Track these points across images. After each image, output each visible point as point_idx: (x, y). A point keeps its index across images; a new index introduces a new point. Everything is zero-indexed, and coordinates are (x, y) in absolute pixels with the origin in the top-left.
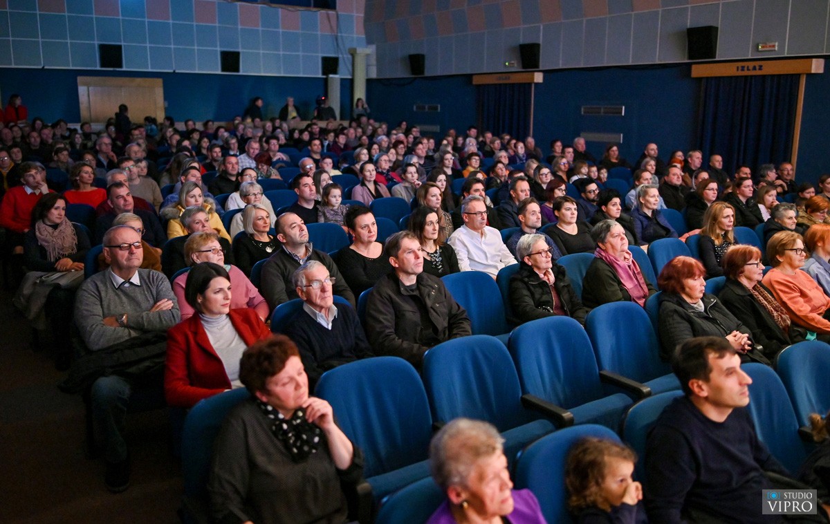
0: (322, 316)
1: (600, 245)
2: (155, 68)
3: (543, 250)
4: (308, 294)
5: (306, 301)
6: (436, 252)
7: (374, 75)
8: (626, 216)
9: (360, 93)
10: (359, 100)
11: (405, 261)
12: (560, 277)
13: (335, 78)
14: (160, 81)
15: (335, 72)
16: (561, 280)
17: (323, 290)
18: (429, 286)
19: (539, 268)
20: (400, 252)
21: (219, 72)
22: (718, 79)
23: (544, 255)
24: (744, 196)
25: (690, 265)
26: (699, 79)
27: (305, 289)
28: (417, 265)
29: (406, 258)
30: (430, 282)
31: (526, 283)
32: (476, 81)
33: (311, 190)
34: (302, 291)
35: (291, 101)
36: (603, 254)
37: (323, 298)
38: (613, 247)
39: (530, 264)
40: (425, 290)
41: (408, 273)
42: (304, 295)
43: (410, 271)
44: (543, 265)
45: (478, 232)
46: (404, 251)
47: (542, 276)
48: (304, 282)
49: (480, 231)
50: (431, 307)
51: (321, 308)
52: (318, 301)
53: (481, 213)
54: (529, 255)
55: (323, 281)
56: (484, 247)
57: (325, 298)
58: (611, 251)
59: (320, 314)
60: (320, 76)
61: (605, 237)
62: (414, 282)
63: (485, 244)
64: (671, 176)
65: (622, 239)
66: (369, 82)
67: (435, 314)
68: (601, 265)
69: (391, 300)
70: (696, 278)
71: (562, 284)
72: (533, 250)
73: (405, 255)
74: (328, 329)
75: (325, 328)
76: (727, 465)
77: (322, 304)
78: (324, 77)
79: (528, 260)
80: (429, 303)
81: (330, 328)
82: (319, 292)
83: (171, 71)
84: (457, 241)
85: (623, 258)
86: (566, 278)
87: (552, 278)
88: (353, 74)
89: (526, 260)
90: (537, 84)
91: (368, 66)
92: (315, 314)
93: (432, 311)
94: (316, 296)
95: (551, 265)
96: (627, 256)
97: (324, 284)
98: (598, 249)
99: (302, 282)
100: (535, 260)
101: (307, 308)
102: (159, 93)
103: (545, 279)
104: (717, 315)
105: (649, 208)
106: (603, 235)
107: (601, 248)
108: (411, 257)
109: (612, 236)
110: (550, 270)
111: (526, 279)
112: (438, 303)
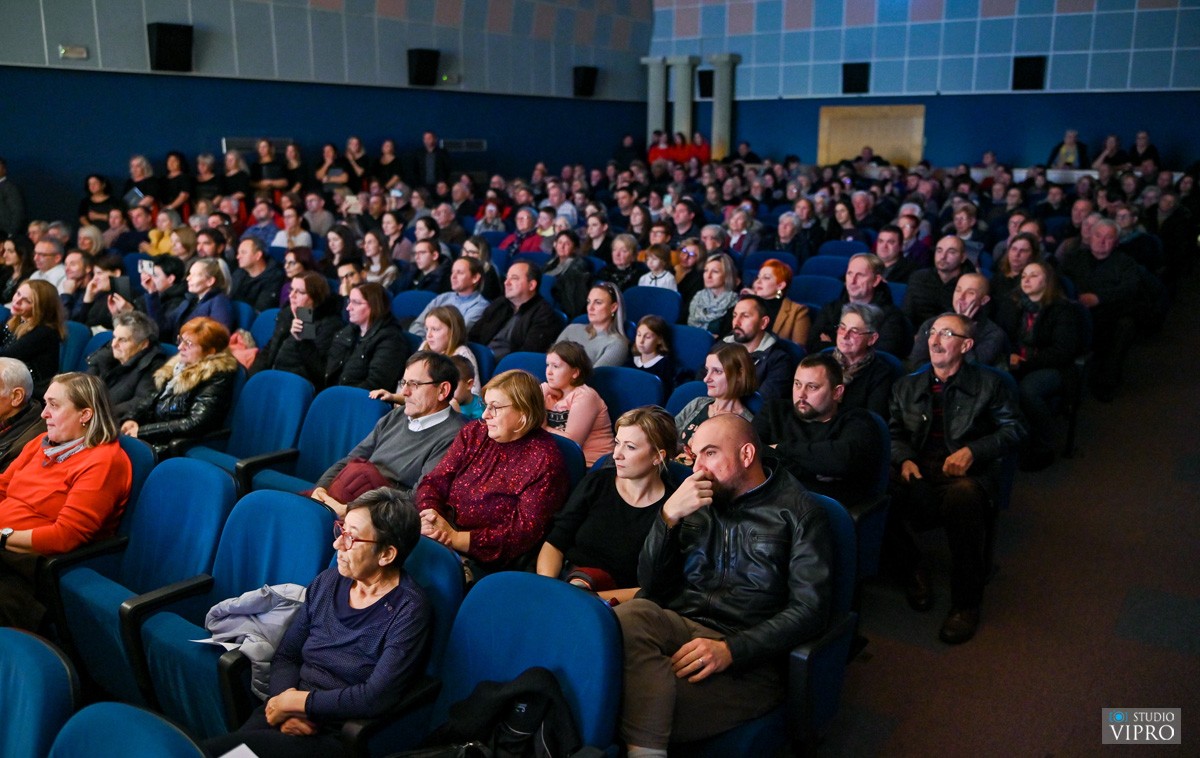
2: (914, 90)
14: (921, 109)
21: (1009, 91)
83: (933, 93)
102: (918, 125)
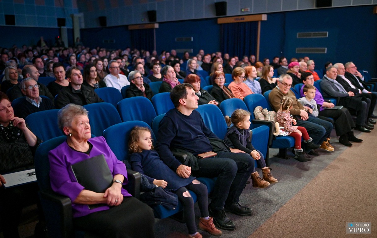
0: (34, 102)
1: (164, 76)
3: (139, 77)
4: (27, 92)
5: (26, 95)
6: (97, 83)
7: (83, 26)
8: (182, 71)
9: (77, 35)
10: (77, 38)
11: (74, 79)
12: (147, 88)
13: (64, 28)
15: (64, 25)
16: (148, 90)
17: (34, 90)
18: (86, 90)
19: (138, 85)
20: (71, 75)
22: (228, 24)
23: (139, 79)
24: (232, 65)
25: (194, 77)
26: (221, 24)
27: (25, 90)
28: (80, 80)
29: (74, 78)
30: (87, 89)
31: (132, 91)
32: (130, 28)
33: (41, 64)
34: (24, 91)
35: (42, 38)
36: (166, 79)
37: (34, 94)
38: (169, 76)
39: (134, 83)
40: (85, 92)
41: (76, 85)
42: (25, 92)
43: (77, 83)
44: (140, 83)
45: (116, 76)
46: (73, 75)
47: (139, 88)
48: (25, 87)
49: (117, 76)
50: (87, 98)
51: (33, 98)
52: (32, 95)
53: (117, 67)
54: (133, 79)
55: (34, 86)
56: (119, 83)
57: (35, 93)
58: (168, 78)
59: (33, 101)
60: (56, 27)
61: (166, 72)
62: (80, 88)
63: (119, 81)
64: (205, 59)
65: (173, 73)
66: (82, 30)
67: (89, 101)
68: (165, 84)
69: (68, 95)
70: (196, 82)
71: (148, 91)
72: (135, 77)
73: (74, 76)
74: (38, 107)
75: (36, 107)
76: (189, 131)
77: (34, 96)
78: (59, 28)
79: (133, 81)
80: (86, 96)
81: (39, 106)
82: (32, 91)
84: (107, 80)
85: (174, 81)
86: (150, 89)
87: (144, 88)
88: (73, 26)
89: (132, 82)
90: (156, 29)
91: (80, 23)
92: (31, 101)
93: (87, 100)
94: (31, 93)
95: (143, 83)
96: (176, 80)
97: (35, 87)
98: (164, 78)
99: (23, 87)
100: (136, 81)
101: (27, 99)
103: (141, 89)
104: (205, 96)
105: (193, 69)
106: (165, 72)
107: (165, 77)
108: (77, 77)
109: (169, 72)
110: (143, 86)
111: (132, 89)
112: (91, 97)
